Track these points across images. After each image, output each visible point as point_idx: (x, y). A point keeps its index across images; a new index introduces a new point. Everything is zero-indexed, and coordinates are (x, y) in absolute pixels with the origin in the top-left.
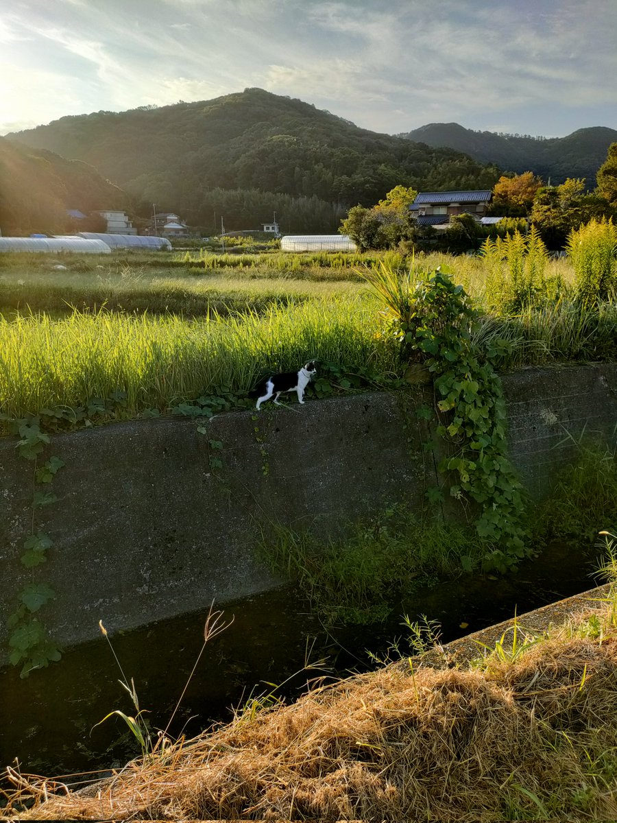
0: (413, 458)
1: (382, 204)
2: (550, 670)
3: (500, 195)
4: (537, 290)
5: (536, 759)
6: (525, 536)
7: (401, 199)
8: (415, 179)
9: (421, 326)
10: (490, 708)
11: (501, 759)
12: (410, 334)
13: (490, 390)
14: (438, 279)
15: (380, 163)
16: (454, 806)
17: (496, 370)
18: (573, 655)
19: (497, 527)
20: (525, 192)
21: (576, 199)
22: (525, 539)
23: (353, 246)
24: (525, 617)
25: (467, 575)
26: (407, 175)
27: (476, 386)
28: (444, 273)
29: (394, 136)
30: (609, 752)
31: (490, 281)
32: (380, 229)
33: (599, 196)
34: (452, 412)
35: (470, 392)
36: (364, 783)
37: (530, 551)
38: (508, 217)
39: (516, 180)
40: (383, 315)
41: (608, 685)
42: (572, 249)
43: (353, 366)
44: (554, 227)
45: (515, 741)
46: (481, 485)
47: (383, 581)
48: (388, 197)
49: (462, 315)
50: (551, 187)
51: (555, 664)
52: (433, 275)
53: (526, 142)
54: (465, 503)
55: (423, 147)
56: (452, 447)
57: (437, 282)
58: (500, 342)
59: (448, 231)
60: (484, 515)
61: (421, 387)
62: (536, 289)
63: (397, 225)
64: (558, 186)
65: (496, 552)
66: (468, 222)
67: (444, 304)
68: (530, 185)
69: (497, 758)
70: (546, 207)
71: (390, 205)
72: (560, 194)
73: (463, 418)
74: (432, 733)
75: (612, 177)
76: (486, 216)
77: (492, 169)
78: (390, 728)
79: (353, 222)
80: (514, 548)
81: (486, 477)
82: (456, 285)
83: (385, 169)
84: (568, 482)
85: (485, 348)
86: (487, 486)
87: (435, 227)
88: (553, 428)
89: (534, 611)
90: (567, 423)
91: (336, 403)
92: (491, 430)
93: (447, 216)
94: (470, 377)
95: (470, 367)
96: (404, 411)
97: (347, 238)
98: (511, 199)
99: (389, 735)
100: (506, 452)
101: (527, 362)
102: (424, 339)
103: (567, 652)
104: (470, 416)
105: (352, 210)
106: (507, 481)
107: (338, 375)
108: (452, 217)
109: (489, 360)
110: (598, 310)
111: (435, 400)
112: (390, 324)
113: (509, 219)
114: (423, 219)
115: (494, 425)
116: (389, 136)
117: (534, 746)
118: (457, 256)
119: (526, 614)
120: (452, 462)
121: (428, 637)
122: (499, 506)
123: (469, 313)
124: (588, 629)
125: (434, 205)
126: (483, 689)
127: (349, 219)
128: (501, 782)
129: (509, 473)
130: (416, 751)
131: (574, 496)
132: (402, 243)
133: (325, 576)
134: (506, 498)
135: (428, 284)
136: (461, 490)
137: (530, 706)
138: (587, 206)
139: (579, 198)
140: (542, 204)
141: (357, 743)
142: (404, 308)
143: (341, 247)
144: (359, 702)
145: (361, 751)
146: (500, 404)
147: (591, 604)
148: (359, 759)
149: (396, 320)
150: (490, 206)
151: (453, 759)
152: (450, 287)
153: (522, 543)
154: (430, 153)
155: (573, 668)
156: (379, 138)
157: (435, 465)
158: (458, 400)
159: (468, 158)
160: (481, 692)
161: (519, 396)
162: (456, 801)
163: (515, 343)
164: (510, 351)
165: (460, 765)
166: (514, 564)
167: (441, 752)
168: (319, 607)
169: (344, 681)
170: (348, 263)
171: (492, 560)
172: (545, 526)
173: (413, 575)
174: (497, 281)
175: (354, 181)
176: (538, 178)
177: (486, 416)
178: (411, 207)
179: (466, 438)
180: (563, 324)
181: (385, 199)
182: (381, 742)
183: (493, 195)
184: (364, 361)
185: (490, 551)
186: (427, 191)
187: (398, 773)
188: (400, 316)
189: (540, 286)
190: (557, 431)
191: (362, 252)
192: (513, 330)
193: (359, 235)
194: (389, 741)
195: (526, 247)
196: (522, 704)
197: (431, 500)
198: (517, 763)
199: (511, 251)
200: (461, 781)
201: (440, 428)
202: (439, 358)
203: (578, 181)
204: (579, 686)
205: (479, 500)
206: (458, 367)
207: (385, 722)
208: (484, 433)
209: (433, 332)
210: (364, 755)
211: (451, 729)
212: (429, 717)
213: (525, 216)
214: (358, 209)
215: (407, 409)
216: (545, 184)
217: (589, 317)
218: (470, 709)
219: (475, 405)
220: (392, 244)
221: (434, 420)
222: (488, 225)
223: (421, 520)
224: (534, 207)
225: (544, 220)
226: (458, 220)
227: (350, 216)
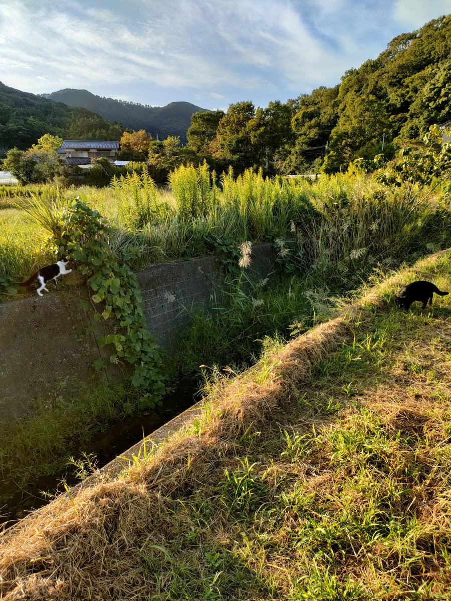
0: (79, 340)
1: (35, 148)
2: (169, 462)
3: (125, 145)
4: (154, 212)
5: (163, 523)
6: (165, 379)
7: (51, 145)
8: (60, 129)
9: (71, 241)
10: (130, 501)
11: (140, 532)
12: (63, 248)
13: (129, 283)
14: (79, 206)
15: (29, 115)
16: (110, 576)
17: (132, 269)
18: (183, 448)
19: (146, 378)
20: (142, 144)
21: (175, 150)
22: (165, 382)
23: (15, 180)
24: (156, 433)
25: (129, 416)
26: (53, 126)
27: (118, 282)
28: (82, 201)
29: (38, 96)
30: (207, 502)
31: (120, 206)
32: (36, 167)
33: (190, 148)
34: (104, 303)
35: (115, 286)
36: (38, 588)
37: (169, 389)
38: (133, 161)
39: (135, 135)
40: (40, 235)
41: (205, 460)
42: (171, 184)
43: (18, 276)
44: (164, 169)
45: (149, 516)
46: (132, 352)
47: (65, 438)
48: (39, 142)
49: (102, 232)
50: (158, 141)
51: (172, 458)
52: (74, 203)
53: (138, 108)
54: (122, 365)
55: (62, 105)
56: (107, 327)
57: (78, 208)
58: (132, 249)
59: (91, 170)
60: (136, 372)
61: (78, 287)
62: (152, 211)
63: (50, 164)
64: (163, 141)
65: (148, 394)
66: (105, 164)
67: (87, 224)
68: (144, 139)
69: (137, 533)
70: (157, 155)
71: (42, 149)
72: (165, 146)
73: (112, 305)
74: (89, 533)
75: (196, 136)
76: (118, 160)
77: (117, 126)
78: (57, 541)
79: (12, 161)
80: (158, 390)
81: (134, 345)
82: (93, 210)
83: (34, 120)
84: (188, 339)
85: (122, 254)
86: (135, 351)
87: (81, 166)
88: (174, 304)
89: (162, 427)
90: (182, 300)
91: (7, 307)
92: (134, 311)
93: (88, 158)
94: (113, 276)
95: (112, 268)
96: (66, 307)
97: (9, 174)
98: (133, 148)
99: (57, 545)
100: (145, 325)
101: (152, 262)
102: (74, 251)
103: (179, 447)
104: (117, 304)
105: (10, 152)
106: (149, 345)
107: (6, 284)
108: (93, 159)
109: (126, 262)
110: (192, 224)
111: (90, 295)
112: (46, 241)
113: (134, 162)
114: (71, 161)
115: (135, 307)
116: (34, 95)
117: (161, 515)
118: (101, 188)
119: (156, 431)
120: (108, 339)
121: (89, 467)
122: (146, 363)
123: (107, 230)
124: (193, 429)
125: (77, 150)
126: (124, 490)
127: (8, 159)
128: (140, 547)
129: (150, 339)
130: (78, 549)
131: (193, 347)
132: (56, 178)
133: (15, 446)
134: (150, 357)
135: (71, 210)
136: (118, 357)
137: (158, 490)
138: (183, 155)
139: (177, 149)
140: (154, 153)
141: (32, 560)
142: (56, 228)
143: (4, 182)
144: (34, 530)
145: (35, 566)
146: (137, 292)
147: (196, 413)
148: (35, 572)
149: (51, 238)
150: (120, 153)
151: (107, 544)
152: (88, 211)
153: (164, 385)
154: (69, 110)
155: (182, 456)
156: (26, 96)
157: (96, 343)
158: (106, 293)
159: (99, 117)
160: (123, 491)
161: (149, 285)
162: (111, 572)
163: (142, 250)
164: (140, 255)
165: (112, 547)
166: (160, 400)
167: (97, 543)
168: (13, 472)
169: (23, 520)
170: (11, 194)
171: (145, 401)
172: (177, 371)
173: (89, 426)
174: (125, 206)
175: (9, 128)
176: (150, 135)
177: (129, 302)
178: (59, 151)
179: (117, 320)
180: (172, 234)
181: (37, 143)
182: (51, 553)
183: (120, 145)
184: (28, 271)
185: (143, 396)
186: (71, 139)
187: (66, 570)
188: (53, 235)
189: (155, 209)
190: (177, 306)
191: (24, 185)
192: (139, 240)
193: (19, 172)
194: (57, 549)
195: (141, 183)
196: (152, 491)
197: (97, 369)
198: (150, 531)
199: (132, 186)
200: (114, 557)
201: (96, 316)
202: (89, 264)
203: (175, 138)
204: (187, 467)
205: (131, 361)
206: (103, 269)
207: (53, 537)
208: (129, 314)
209: (81, 245)
210: (39, 568)
211: (103, 525)
212: (86, 521)
213: (145, 161)
214: (15, 150)
215: (69, 305)
216: (154, 139)
217: (187, 229)
218: (115, 506)
219: (120, 295)
220: (48, 179)
221: (91, 310)
222: (120, 166)
223: (91, 385)
224: (149, 155)
225: (157, 164)
226: (98, 162)
227: (8, 156)
